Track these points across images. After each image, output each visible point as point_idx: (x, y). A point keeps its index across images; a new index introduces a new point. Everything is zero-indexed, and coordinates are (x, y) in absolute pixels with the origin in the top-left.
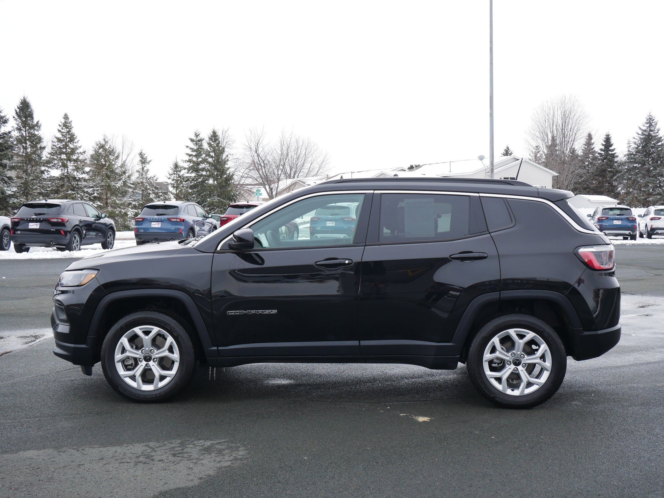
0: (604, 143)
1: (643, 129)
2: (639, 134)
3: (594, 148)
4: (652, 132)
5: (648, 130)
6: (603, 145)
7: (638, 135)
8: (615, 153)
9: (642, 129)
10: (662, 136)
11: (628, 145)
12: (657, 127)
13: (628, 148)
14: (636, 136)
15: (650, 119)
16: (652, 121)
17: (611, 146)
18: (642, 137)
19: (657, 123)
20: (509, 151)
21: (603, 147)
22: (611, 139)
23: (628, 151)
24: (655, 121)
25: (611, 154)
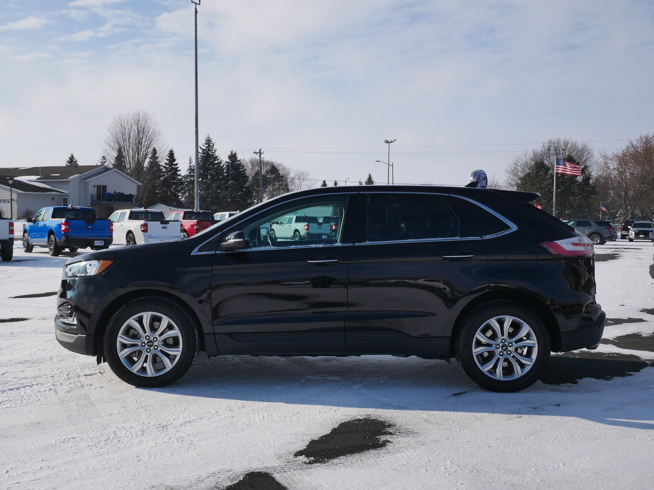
0: (168, 158)
1: (203, 148)
3: (158, 161)
4: (211, 152)
5: (207, 149)
6: (167, 160)
8: (178, 167)
10: (218, 156)
12: (214, 148)
13: (190, 164)
15: (209, 140)
16: (210, 142)
17: (175, 160)
18: (202, 155)
19: (214, 145)
20: (74, 160)
21: (167, 162)
22: (175, 154)
23: (190, 166)
24: (212, 142)
25: (175, 168)
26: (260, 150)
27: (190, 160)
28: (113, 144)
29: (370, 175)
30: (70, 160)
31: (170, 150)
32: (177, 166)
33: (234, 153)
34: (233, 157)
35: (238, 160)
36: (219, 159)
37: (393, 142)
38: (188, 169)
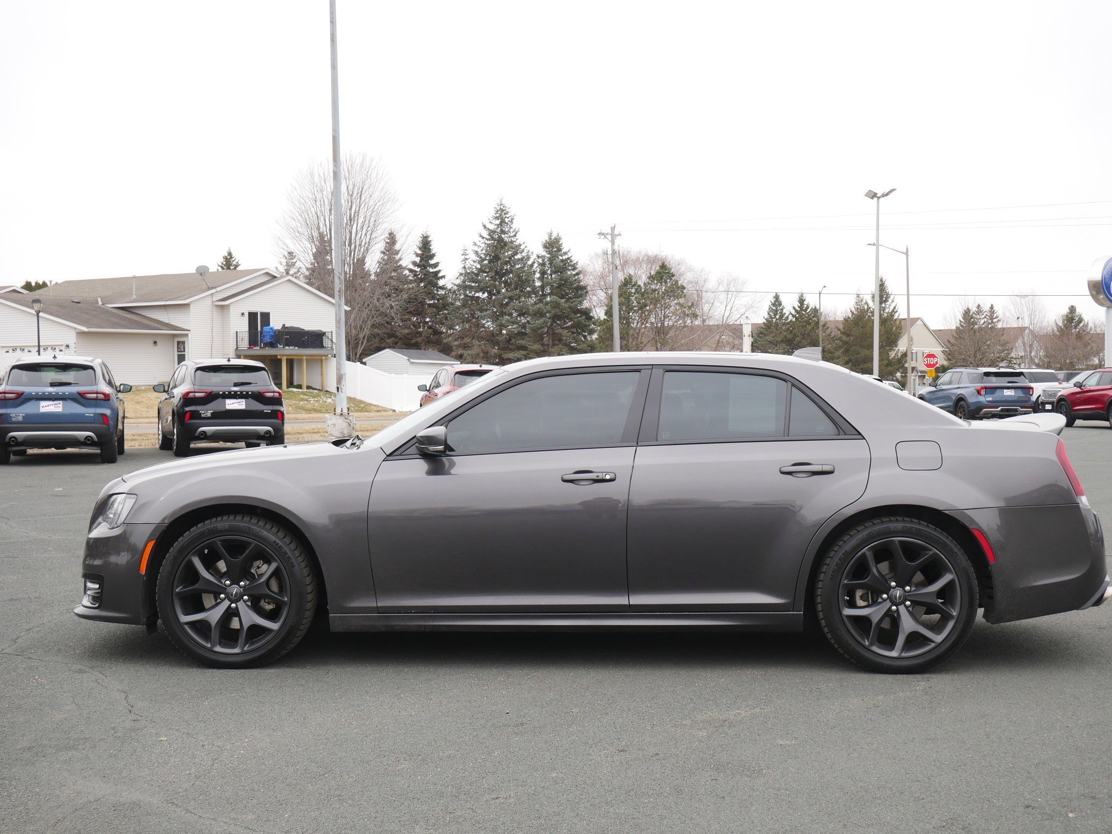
1: (490, 228)
2: (483, 238)
3: (400, 259)
4: (506, 235)
5: (499, 230)
6: (417, 255)
7: (481, 239)
8: (440, 271)
9: (488, 229)
10: (521, 243)
11: (463, 257)
12: (514, 226)
13: (464, 262)
14: (478, 240)
15: (502, 210)
16: (505, 214)
17: (432, 256)
18: (488, 242)
19: (512, 219)
20: (233, 261)
21: (418, 260)
22: (432, 243)
23: (463, 268)
24: (509, 215)
25: (432, 272)
26: (613, 229)
27: (464, 254)
29: (881, 280)
30: (224, 263)
31: (422, 235)
32: (437, 269)
33: (554, 236)
34: (553, 246)
35: (564, 250)
36: (523, 250)
37: (887, 194)
38: (461, 274)
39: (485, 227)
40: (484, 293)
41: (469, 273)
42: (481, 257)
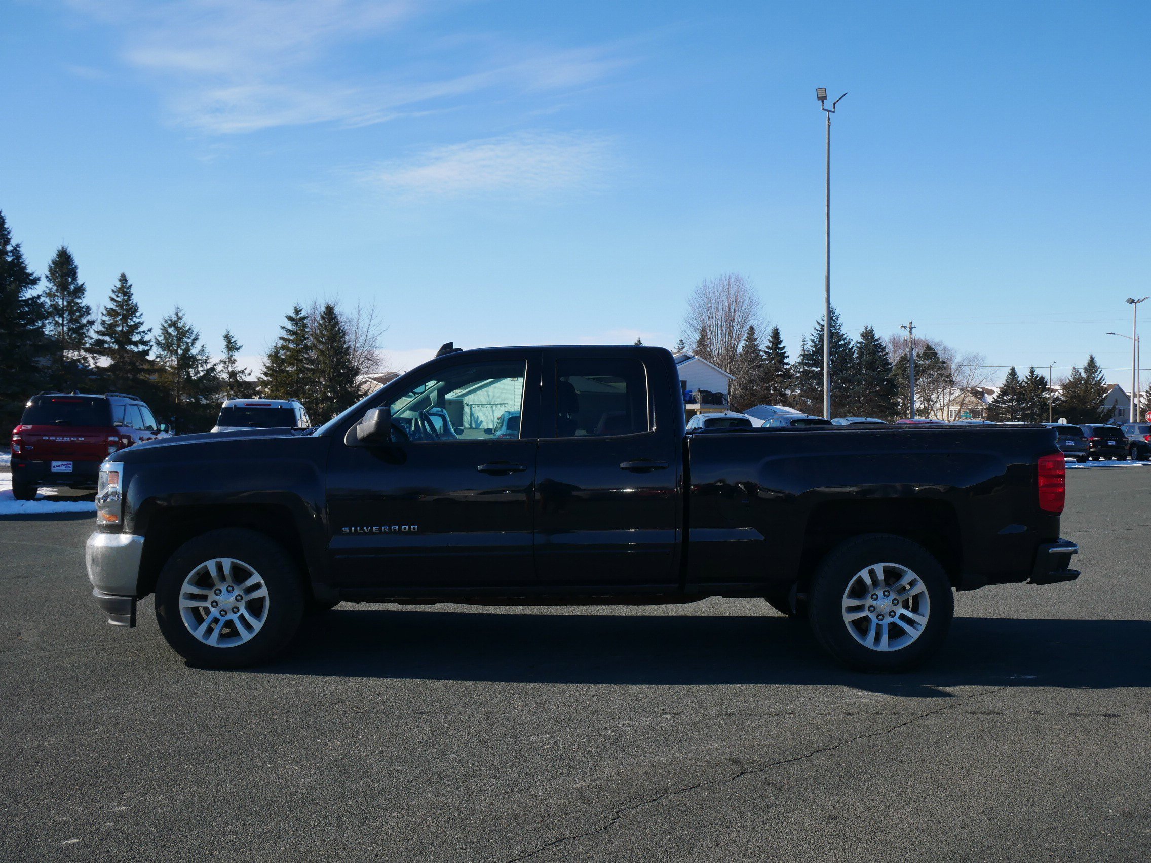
0: (771, 340)
2: (817, 330)
3: (757, 345)
4: (834, 328)
5: (828, 325)
6: (770, 342)
8: (785, 352)
9: (821, 324)
10: (844, 333)
11: (802, 343)
12: (839, 322)
13: (803, 347)
14: (814, 331)
15: (831, 311)
16: (833, 314)
17: (780, 343)
18: (820, 333)
19: (838, 317)
21: (770, 345)
22: (781, 334)
23: (803, 350)
24: (836, 314)
25: (780, 353)
26: (911, 323)
27: (804, 341)
28: (694, 322)
29: (1091, 357)
31: (774, 328)
32: (783, 351)
33: (869, 328)
34: (868, 335)
35: (876, 338)
36: (845, 339)
37: (1142, 301)
38: (801, 355)
39: (819, 323)
40: (817, 368)
41: (807, 354)
42: (815, 344)
